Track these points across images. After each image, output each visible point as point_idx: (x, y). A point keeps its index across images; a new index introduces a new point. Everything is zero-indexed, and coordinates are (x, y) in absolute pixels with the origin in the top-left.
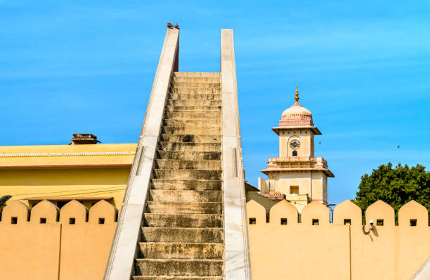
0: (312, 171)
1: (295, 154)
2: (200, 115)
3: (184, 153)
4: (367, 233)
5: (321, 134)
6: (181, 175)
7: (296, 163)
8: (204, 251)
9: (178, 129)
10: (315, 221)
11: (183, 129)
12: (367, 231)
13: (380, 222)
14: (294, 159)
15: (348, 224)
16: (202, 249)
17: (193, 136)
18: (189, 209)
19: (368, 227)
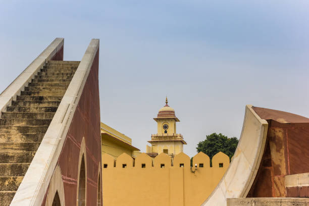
0: (175, 141)
1: (166, 132)
2: (56, 85)
3: (29, 109)
4: (194, 172)
5: (179, 121)
6: (19, 123)
7: (166, 137)
8: (7, 183)
9: (34, 93)
10: (162, 165)
11: (38, 93)
12: (194, 170)
13: (201, 165)
14: (165, 135)
15: (182, 166)
16: (5, 181)
17: (43, 97)
18: (12, 148)
19: (194, 168)
